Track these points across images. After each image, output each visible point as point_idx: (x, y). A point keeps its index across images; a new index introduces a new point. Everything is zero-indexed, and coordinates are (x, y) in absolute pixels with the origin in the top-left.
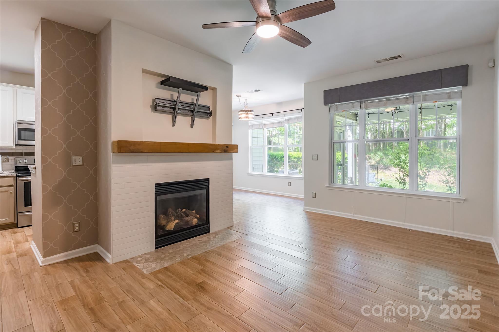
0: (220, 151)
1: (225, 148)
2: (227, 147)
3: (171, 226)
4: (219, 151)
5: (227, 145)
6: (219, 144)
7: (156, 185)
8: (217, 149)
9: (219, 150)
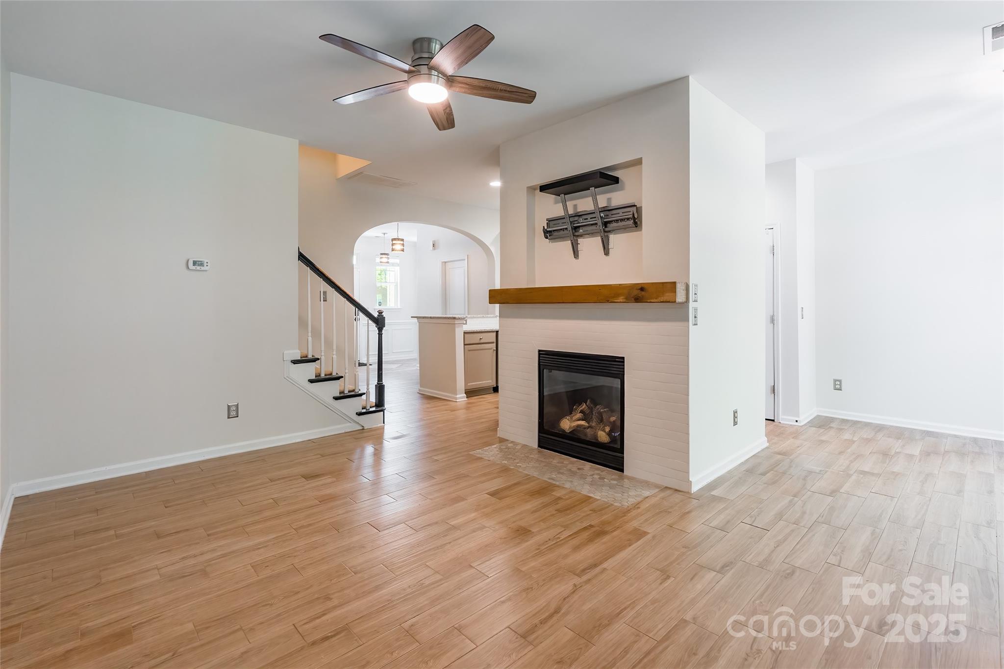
0: (624, 300)
1: (636, 292)
2: (642, 289)
3: (567, 424)
4: (621, 299)
5: (643, 286)
6: (620, 285)
7: (541, 353)
8: (617, 295)
9: (622, 297)
